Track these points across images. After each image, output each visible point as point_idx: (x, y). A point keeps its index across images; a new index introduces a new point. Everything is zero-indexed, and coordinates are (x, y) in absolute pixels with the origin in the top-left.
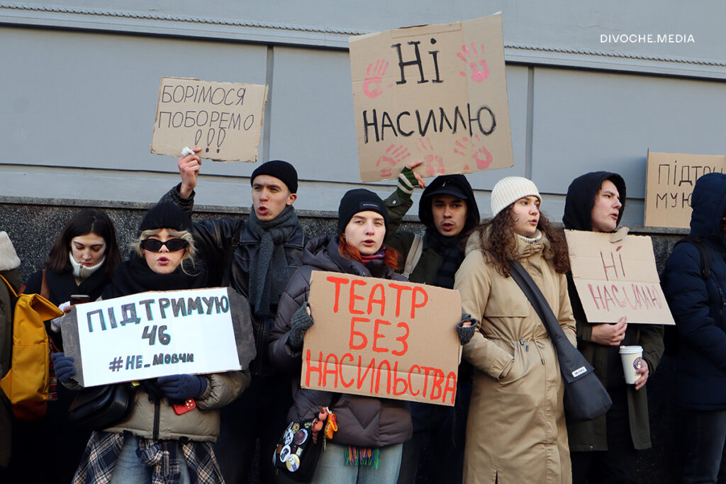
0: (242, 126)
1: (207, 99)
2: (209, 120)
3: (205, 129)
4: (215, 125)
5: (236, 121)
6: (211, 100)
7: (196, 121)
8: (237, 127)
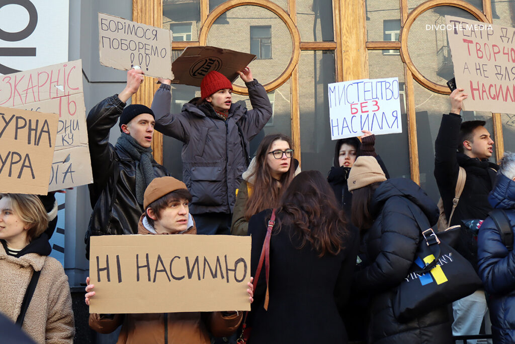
0: (159, 55)
1: (133, 33)
2: (137, 48)
3: (136, 53)
4: (142, 51)
5: (155, 51)
6: (136, 34)
7: (129, 47)
8: (156, 54)
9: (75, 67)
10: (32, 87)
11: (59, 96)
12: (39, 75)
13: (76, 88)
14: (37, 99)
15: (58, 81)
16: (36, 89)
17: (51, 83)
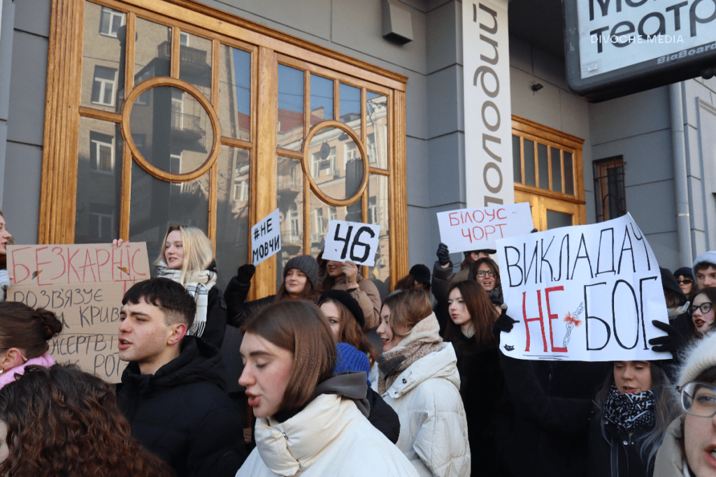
9: (139, 250)
10: (91, 265)
11: (123, 279)
12: (97, 252)
13: (143, 273)
14: (97, 279)
15: (121, 262)
16: (95, 267)
17: (113, 264)
